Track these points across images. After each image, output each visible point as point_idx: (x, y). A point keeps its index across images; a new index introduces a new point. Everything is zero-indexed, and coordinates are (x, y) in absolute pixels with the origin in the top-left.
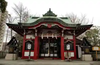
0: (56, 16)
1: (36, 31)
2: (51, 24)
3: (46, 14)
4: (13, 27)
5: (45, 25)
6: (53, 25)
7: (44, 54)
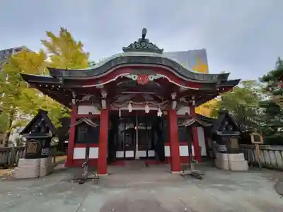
0: (160, 51)
1: (104, 95)
2: (148, 75)
3: (134, 47)
4: (40, 83)
5: (129, 77)
6: (152, 78)
7: (123, 152)
